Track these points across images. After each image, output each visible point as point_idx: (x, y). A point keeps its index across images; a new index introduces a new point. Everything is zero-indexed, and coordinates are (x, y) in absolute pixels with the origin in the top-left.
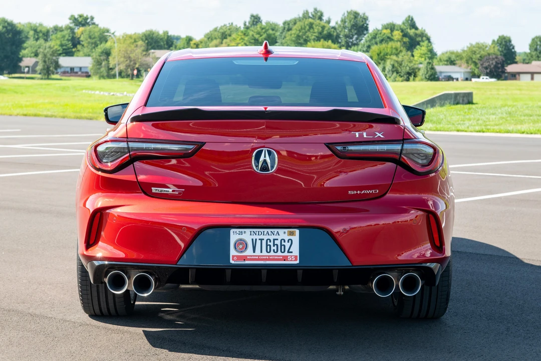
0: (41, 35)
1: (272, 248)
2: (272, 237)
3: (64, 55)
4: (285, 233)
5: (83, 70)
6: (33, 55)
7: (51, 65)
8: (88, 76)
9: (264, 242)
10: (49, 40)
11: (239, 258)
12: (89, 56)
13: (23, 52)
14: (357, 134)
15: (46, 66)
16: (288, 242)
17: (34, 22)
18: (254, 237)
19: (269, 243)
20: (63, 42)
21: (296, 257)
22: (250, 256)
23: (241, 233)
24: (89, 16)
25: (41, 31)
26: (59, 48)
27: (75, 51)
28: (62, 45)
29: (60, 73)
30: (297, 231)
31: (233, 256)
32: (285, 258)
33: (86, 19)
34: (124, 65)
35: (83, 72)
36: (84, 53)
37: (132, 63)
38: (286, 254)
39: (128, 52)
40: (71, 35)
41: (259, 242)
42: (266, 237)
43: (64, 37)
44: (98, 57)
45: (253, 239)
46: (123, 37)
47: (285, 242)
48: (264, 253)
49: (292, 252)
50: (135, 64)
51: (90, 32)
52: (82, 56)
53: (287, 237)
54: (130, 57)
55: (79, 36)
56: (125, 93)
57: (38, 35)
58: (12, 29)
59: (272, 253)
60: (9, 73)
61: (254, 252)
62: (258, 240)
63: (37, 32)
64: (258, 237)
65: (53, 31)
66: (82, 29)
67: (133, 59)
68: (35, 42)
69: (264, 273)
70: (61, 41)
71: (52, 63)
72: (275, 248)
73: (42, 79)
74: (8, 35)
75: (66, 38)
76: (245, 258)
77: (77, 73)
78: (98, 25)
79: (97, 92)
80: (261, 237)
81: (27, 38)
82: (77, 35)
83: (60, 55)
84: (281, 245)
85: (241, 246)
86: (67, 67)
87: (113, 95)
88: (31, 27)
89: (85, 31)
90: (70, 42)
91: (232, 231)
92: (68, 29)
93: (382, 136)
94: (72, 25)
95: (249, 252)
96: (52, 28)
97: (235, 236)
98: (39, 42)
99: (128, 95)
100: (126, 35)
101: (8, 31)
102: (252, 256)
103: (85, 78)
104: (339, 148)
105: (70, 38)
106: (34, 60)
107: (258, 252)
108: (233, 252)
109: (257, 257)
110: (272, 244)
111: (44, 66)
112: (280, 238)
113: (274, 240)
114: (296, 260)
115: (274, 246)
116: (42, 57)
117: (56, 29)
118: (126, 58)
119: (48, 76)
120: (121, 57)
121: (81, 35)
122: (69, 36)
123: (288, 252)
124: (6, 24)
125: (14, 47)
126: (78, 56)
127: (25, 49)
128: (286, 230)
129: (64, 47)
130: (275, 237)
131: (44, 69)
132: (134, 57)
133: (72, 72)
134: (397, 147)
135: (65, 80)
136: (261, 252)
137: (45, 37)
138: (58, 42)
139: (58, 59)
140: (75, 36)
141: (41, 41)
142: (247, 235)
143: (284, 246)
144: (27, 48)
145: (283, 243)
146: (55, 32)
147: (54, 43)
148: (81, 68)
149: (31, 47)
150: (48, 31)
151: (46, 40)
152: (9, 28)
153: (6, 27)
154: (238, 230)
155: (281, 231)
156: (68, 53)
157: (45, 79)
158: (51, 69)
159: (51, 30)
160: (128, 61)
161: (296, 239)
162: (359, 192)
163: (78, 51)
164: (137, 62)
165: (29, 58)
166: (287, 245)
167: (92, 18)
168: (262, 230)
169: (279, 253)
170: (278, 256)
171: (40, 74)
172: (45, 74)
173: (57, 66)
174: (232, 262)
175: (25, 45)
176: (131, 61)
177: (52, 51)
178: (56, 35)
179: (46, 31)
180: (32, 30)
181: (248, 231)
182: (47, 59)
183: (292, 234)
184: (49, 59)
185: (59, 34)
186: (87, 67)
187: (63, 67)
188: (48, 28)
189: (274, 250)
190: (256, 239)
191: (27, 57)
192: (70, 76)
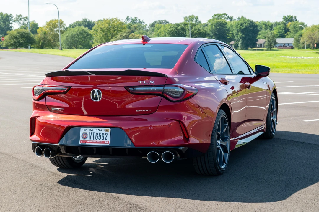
0: (268, 27)
1: (98, 137)
2: (98, 132)
3: (280, 37)
4: (104, 130)
5: (290, 45)
6: (264, 38)
7: (272, 43)
8: (292, 48)
9: (95, 134)
10: (273, 29)
11: (84, 142)
12: (293, 37)
13: (259, 36)
14: (140, 82)
15: (270, 44)
16: (106, 134)
17: (265, 21)
18: (91, 132)
19: (97, 135)
20: (280, 31)
21: (108, 142)
22: (88, 141)
23: (85, 130)
24: (294, 16)
25: (268, 25)
26: (278, 34)
27: (286, 35)
28: (279, 32)
29: (277, 47)
30: (110, 129)
31: (81, 141)
32: (103, 142)
33: (292, 17)
34: (309, 42)
35: (289, 46)
36: (291, 36)
37: (313, 41)
38: (104, 140)
39: (311, 35)
40: (284, 27)
41: (93, 134)
42: (96, 132)
43: (280, 28)
44: (297, 38)
45: (90, 133)
46: (312, 27)
47: (104, 134)
48: (95, 140)
49: (107, 140)
50: (315, 41)
51: (294, 24)
52: (290, 38)
53: (105, 132)
54: (312, 38)
55: (288, 27)
56: (303, 57)
57: (267, 27)
58: (253, 25)
59: (98, 140)
60: (251, 48)
61: (90, 139)
62: (92, 133)
63: (266, 26)
64: (92, 132)
65: (275, 25)
66: (290, 23)
67: (313, 39)
68: (265, 31)
69: (95, 149)
70: (279, 30)
71: (272, 42)
72: (100, 137)
73: (267, 50)
74: (250, 28)
75: (281, 29)
76: (86, 142)
77: (286, 46)
78: (298, 21)
79: (288, 57)
80: (94, 132)
81: (261, 29)
82: (287, 26)
83: (278, 37)
84: (102, 136)
85: (85, 136)
86: (281, 44)
87: (296, 58)
88: (264, 23)
89: (292, 24)
90: (283, 30)
91: (81, 128)
92: (282, 24)
93: (153, 83)
94: (284, 22)
95: (88, 139)
96: (274, 23)
97: (82, 131)
98: (267, 31)
99: (304, 58)
100: (314, 26)
101: (250, 26)
102: (89, 141)
103: (291, 49)
104: (131, 89)
105: (283, 28)
106: (264, 40)
107: (92, 139)
108: (81, 139)
109: (91, 142)
110: (98, 135)
111: (268, 43)
112: (102, 132)
113: (99, 133)
114: (108, 143)
115: (99, 136)
116: (267, 39)
117: (276, 24)
118: (310, 38)
119: (270, 48)
120: (307, 38)
121: (289, 27)
122: (283, 27)
123: (105, 139)
124: (250, 22)
125: (254, 34)
126: (287, 38)
127: (260, 35)
128: (105, 129)
129: (281, 33)
130: (100, 132)
131: (268, 45)
132: (314, 37)
133: (284, 46)
134: (161, 88)
135: (280, 50)
136: (93, 139)
137: (271, 28)
138: (277, 31)
139: (276, 39)
140: (286, 27)
141: (268, 30)
142: (88, 131)
143: (104, 136)
144: (261, 34)
145: (103, 135)
146: (276, 25)
147: (275, 32)
148: (289, 44)
149: (263, 34)
150: (272, 25)
151: (271, 30)
152: (251, 24)
153: (250, 24)
154: (84, 128)
155: (103, 129)
156: (282, 36)
157: (269, 50)
158: (272, 45)
159: (274, 25)
160: (311, 39)
161: (109, 133)
162: (141, 111)
163: (288, 35)
164: (316, 40)
165: (262, 40)
166: (105, 136)
167: (295, 17)
168: (94, 129)
169: (101, 140)
170: (100, 141)
171: (266, 47)
172: (269, 48)
173: (275, 43)
174: (80, 143)
175: (260, 33)
176: (312, 40)
177: (273, 36)
178: (276, 27)
179: (271, 25)
180: (264, 25)
181: (88, 129)
182: (270, 40)
183: (107, 131)
184: (271, 40)
185: (278, 27)
186: (292, 43)
187: (278, 43)
188: (273, 23)
189: (99, 138)
190: (91, 133)
191: (261, 39)
192: (283, 48)
